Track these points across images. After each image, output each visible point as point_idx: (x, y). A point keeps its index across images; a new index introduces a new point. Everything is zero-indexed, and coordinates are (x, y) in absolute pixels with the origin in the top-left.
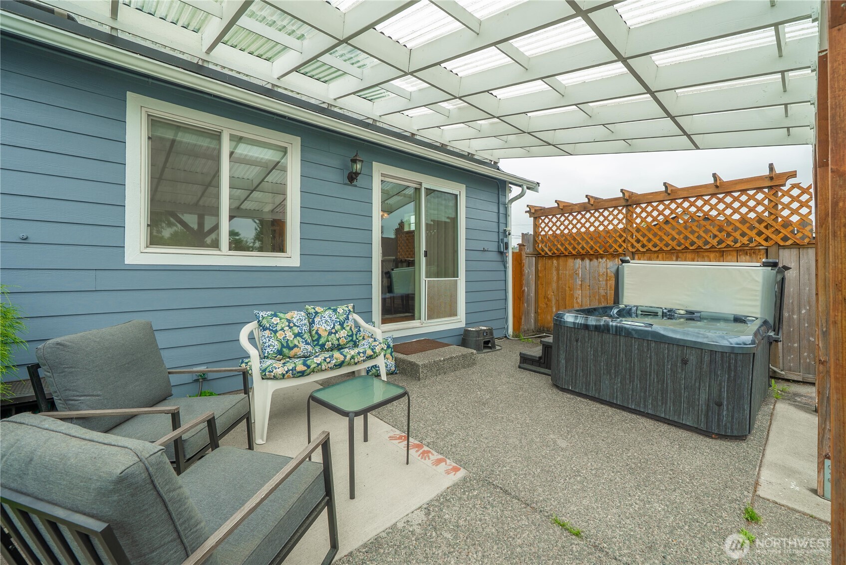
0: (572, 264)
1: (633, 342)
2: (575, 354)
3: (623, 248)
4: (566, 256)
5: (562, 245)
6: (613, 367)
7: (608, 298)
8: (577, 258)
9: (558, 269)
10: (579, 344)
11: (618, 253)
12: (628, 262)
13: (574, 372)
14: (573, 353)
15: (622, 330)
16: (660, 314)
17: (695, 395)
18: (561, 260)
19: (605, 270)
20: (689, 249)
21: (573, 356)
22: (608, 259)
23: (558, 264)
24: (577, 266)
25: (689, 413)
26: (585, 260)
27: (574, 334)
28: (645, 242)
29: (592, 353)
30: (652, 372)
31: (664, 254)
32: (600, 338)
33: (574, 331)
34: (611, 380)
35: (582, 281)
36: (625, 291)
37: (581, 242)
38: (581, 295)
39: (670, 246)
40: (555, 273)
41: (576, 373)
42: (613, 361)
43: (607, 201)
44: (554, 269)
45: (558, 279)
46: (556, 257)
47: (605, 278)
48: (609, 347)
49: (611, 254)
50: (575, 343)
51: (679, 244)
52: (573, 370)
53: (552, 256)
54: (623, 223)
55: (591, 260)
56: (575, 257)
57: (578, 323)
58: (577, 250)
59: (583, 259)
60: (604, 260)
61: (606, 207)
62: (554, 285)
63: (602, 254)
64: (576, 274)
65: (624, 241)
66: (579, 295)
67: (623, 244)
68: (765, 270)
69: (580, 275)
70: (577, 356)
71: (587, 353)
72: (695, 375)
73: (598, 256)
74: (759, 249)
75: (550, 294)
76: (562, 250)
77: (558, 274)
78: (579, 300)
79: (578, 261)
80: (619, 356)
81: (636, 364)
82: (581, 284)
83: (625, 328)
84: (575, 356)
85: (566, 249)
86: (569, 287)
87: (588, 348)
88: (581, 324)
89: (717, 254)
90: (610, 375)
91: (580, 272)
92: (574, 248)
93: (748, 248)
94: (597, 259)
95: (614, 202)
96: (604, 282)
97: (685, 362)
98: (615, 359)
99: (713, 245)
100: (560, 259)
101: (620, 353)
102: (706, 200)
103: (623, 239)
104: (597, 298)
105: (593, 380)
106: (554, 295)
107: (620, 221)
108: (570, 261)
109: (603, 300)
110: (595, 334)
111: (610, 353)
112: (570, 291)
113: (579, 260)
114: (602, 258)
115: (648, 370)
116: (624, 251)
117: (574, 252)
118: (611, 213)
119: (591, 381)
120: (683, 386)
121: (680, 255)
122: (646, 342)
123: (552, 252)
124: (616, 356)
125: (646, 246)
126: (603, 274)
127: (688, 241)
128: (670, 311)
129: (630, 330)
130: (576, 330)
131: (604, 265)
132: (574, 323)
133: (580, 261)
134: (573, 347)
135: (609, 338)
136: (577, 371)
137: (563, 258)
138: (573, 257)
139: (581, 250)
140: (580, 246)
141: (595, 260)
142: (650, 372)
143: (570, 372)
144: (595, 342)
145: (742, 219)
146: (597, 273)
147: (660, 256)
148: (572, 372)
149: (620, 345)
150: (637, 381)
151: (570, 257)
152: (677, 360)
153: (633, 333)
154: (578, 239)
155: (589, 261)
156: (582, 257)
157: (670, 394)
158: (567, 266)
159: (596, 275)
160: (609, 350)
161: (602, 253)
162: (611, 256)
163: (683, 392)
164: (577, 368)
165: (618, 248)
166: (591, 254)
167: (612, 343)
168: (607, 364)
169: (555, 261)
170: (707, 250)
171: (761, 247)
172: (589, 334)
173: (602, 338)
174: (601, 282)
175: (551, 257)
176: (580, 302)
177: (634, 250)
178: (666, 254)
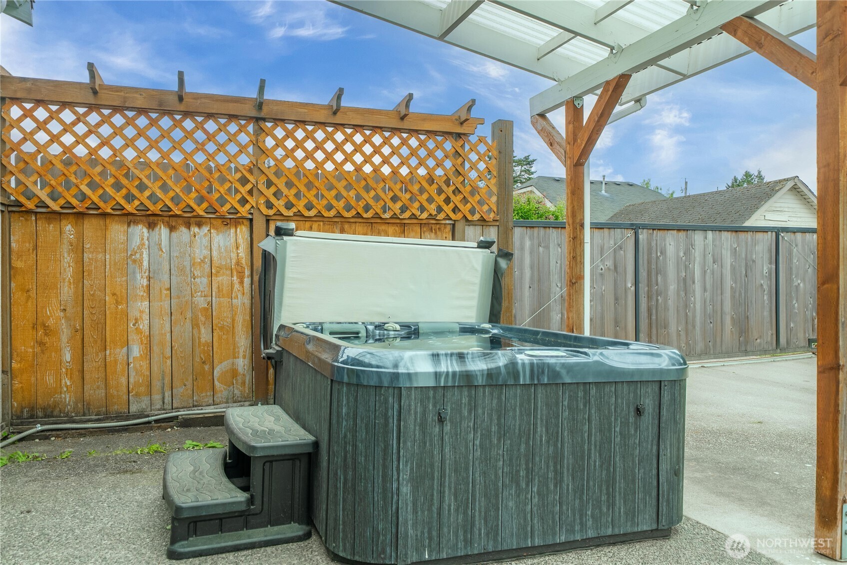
0: (122, 237)
1: (561, 393)
2: (437, 458)
3: (248, 206)
4: (105, 215)
5: (92, 185)
6: (523, 462)
7: (214, 313)
8: (136, 223)
9: (79, 249)
10: (448, 427)
11: (239, 215)
12: (289, 233)
13: (435, 509)
14: (433, 456)
15: (543, 372)
16: (363, 334)
17: (651, 470)
18: (90, 227)
19: (206, 252)
20: (362, 217)
21: (432, 466)
22: (214, 228)
23: (81, 237)
24: (136, 242)
25: (646, 507)
26: (157, 229)
27: (434, 405)
28: (292, 198)
29: (477, 442)
30: (593, 447)
31: (322, 223)
32: (495, 402)
33: (434, 397)
34: (518, 496)
35: (149, 279)
36: (286, 294)
37: (149, 184)
38: (147, 310)
39: (334, 209)
40: (67, 260)
41: (440, 509)
42: (523, 446)
43: (217, 100)
44: (65, 248)
45: (81, 273)
46: (71, 218)
47: (207, 269)
48: (514, 417)
49: (222, 218)
50: (437, 429)
51: (348, 208)
52: (432, 505)
53: (60, 214)
54: (248, 154)
55: (172, 229)
56: (129, 218)
57: (448, 373)
58: (137, 203)
59: (151, 226)
60: (205, 229)
61: (214, 111)
62: (67, 291)
63: (201, 217)
64: (134, 261)
65: (250, 192)
66: (142, 312)
67: (248, 198)
68: (485, 252)
69: (145, 263)
70: (443, 461)
71: (467, 447)
72: (652, 431)
73: (191, 219)
74: (445, 224)
75: (53, 315)
76: (95, 199)
77: (80, 262)
78: (144, 325)
79: (139, 231)
80: (535, 432)
81: (566, 440)
82: (149, 286)
83: (548, 365)
84: (437, 464)
85: (104, 197)
86: (114, 294)
87: (467, 433)
88: (454, 373)
89: (397, 228)
90: (518, 484)
91: (145, 256)
92: (129, 197)
93: (434, 222)
94: (189, 228)
95: (231, 105)
96: (205, 280)
97: (639, 412)
98: (527, 443)
99: (395, 214)
100: (86, 222)
101: (535, 425)
102: (386, 137)
103: (249, 187)
104: (189, 315)
105: (480, 512)
106: (66, 317)
107: (242, 149)
108: (117, 230)
109: (203, 319)
110: (484, 392)
111: (517, 431)
112: (117, 303)
113: (140, 226)
114: (199, 225)
115: (586, 447)
116: (251, 214)
117: (129, 208)
118: (222, 128)
119: (477, 514)
120: (637, 458)
121: (346, 226)
122: (582, 387)
123: (62, 202)
124: (529, 434)
125: (293, 205)
126: (203, 261)
127: (360, 203)
128: (379, 327)
129: (558, 369)
130: (441, 391)
131: (205, 241)
132: (437, 375)
133: (145, 230)
134: (431, 440)
135: (515, 396)
136: (441, 501)
137: (94, 221)
138: (125, 218)
139: (148, 203)
140: (147, 193)
141: (183, 229)
142: (589, 450)
143: (423, 512)
144: (484, 413)
145: (429, 176)
146: (188, 259)
147: (315, 226)
148: (430, 510)
149: (536, 409)
150: (567, 479)
151: (117, 218)
152: (629, 413)
153: (563, 372)
154: (141, 176)
155: (168, 230)
156: (151, 219)
157: (620, 483)
158: (108, 241)
159: (187, 264)
160: (515, 425)
161: (202, 213)
162: (220, 221)
163: (637, 471)
164: (441, 493)
165: (237, 206)
166: (176, 216)
167: (521, 405)
168: (511, 460)
169: (69, 227)
170: (386, 222)
171: (448, 222)
172: (470, 396)
173: (499, 398)
174: (198, 280)
175: (54, 216)
176: (147, 327)
177: (271, 212)
178: (324, 224)
